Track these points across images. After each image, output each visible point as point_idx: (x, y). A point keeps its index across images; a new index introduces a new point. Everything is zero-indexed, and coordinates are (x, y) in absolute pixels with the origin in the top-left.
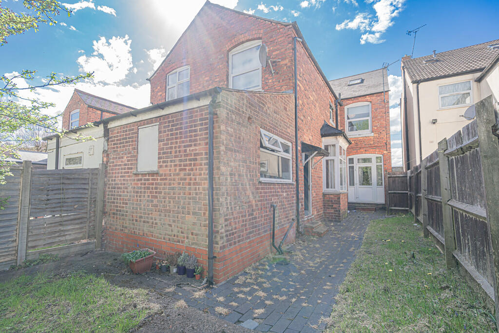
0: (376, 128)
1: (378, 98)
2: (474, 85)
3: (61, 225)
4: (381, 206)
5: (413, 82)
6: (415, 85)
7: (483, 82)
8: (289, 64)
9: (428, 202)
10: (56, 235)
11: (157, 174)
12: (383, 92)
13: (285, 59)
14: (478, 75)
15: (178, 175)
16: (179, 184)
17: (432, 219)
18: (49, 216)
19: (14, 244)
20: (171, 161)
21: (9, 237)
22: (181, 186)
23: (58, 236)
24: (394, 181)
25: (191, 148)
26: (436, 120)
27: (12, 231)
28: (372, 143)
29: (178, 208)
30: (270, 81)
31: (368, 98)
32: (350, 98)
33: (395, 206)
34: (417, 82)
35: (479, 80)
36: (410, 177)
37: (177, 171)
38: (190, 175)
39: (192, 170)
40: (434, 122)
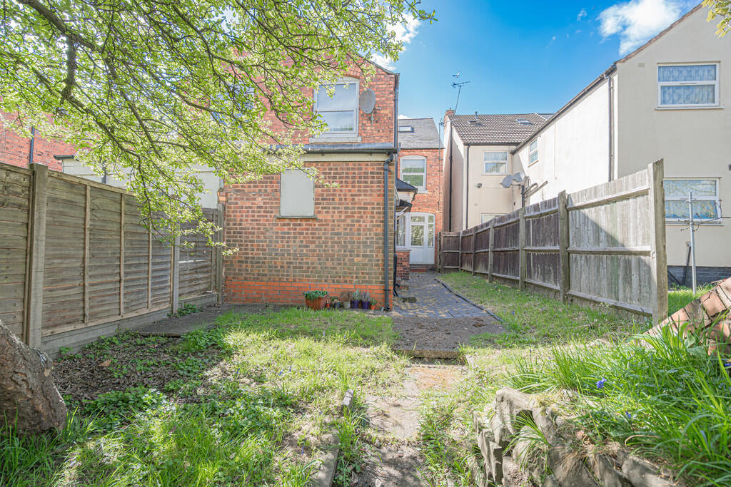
0: (430, 186)
1: (434, 154)
2: (509, 156)
3: (196, 272)
4: (430, 267)
5: (465, 144)
6: (466, 147)
7: (515, 155)
8: (390, 115)
9: (494, 255)
10: (193, 283)
11: (314, 219)
12: (438, 149)
13: (386, 109)
14: (514, 148)
15: (344, 221)
16: (345, 229)
17: (499, 266)
18: (190, 261)
19: (169, 291)
20: (334, 208)
21: (163, 282)
22: (348, 231)
23: (194, 285)
24: (448, 241)
25: (361, 198)
26: (481, 184)
27: (165, 276)
28: (425, 201)
29: (345, 251)
30: (368, 128)
31: (424, 152)
32: (407, 149)
33: (448, 265)
34: (468, 145)
35: (513, 153)
36: (462, 237)
37: (343, 218)
38: (360, 222)
39: (362, 217)
40: (479, 186)
